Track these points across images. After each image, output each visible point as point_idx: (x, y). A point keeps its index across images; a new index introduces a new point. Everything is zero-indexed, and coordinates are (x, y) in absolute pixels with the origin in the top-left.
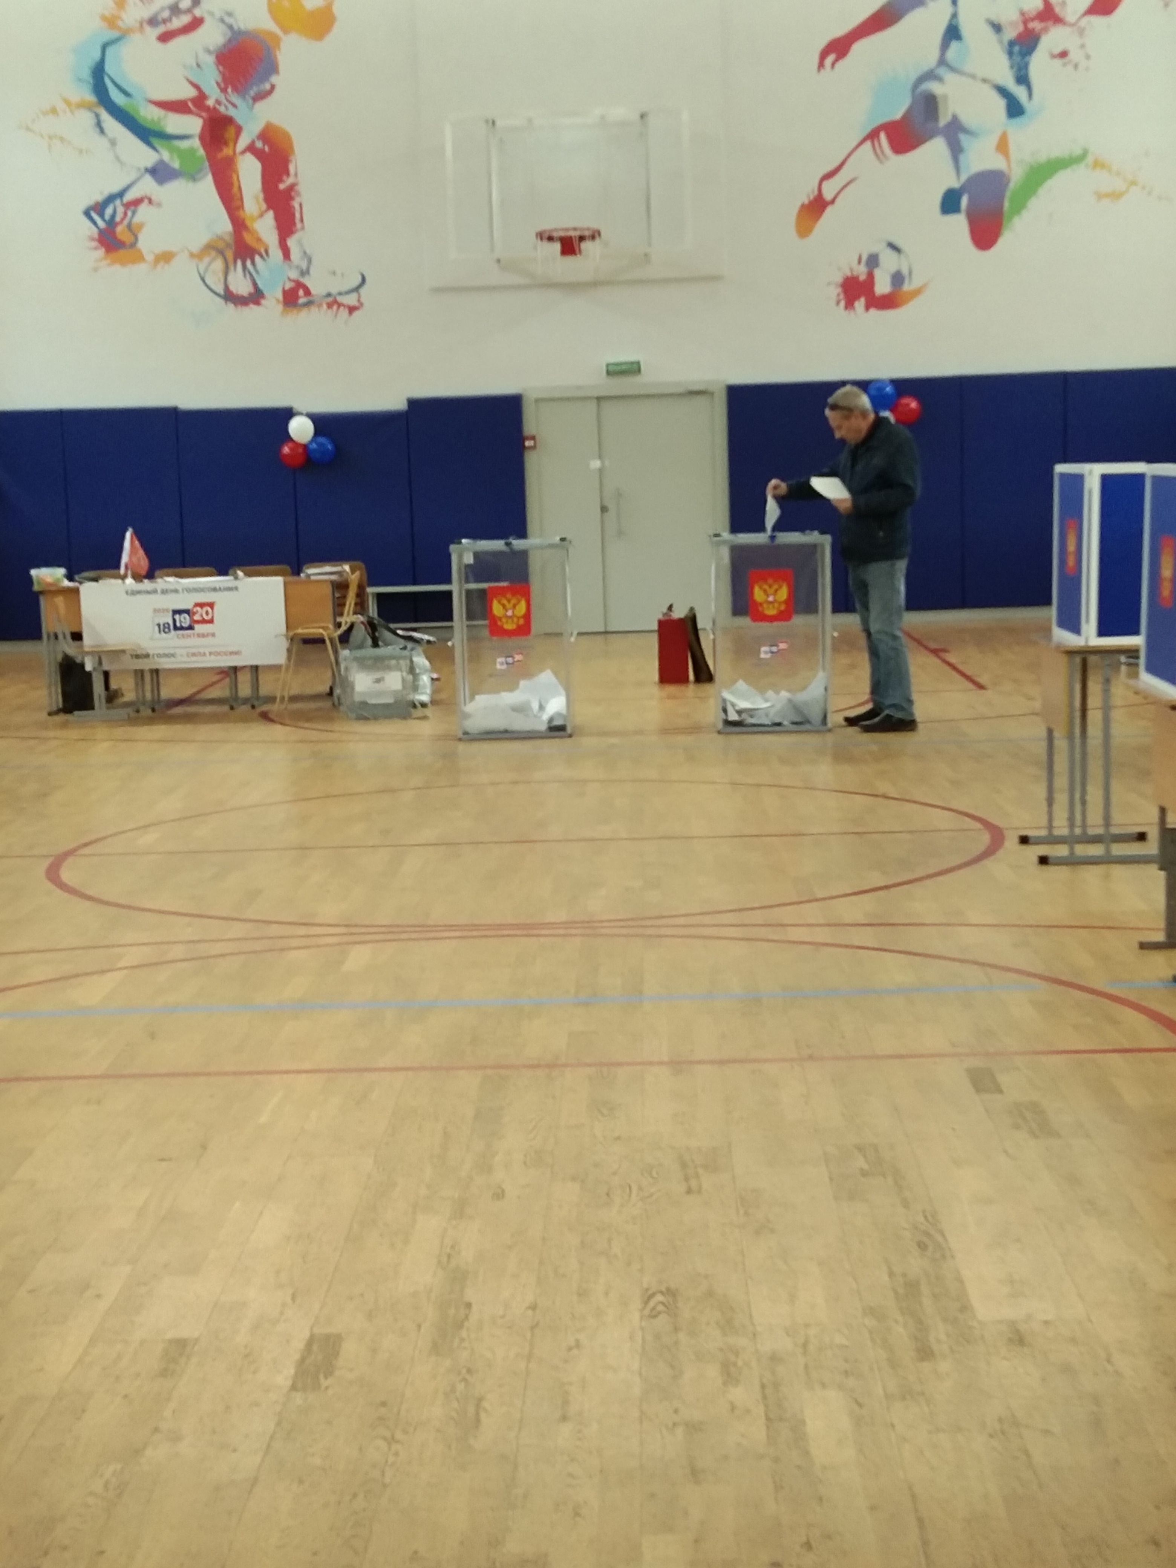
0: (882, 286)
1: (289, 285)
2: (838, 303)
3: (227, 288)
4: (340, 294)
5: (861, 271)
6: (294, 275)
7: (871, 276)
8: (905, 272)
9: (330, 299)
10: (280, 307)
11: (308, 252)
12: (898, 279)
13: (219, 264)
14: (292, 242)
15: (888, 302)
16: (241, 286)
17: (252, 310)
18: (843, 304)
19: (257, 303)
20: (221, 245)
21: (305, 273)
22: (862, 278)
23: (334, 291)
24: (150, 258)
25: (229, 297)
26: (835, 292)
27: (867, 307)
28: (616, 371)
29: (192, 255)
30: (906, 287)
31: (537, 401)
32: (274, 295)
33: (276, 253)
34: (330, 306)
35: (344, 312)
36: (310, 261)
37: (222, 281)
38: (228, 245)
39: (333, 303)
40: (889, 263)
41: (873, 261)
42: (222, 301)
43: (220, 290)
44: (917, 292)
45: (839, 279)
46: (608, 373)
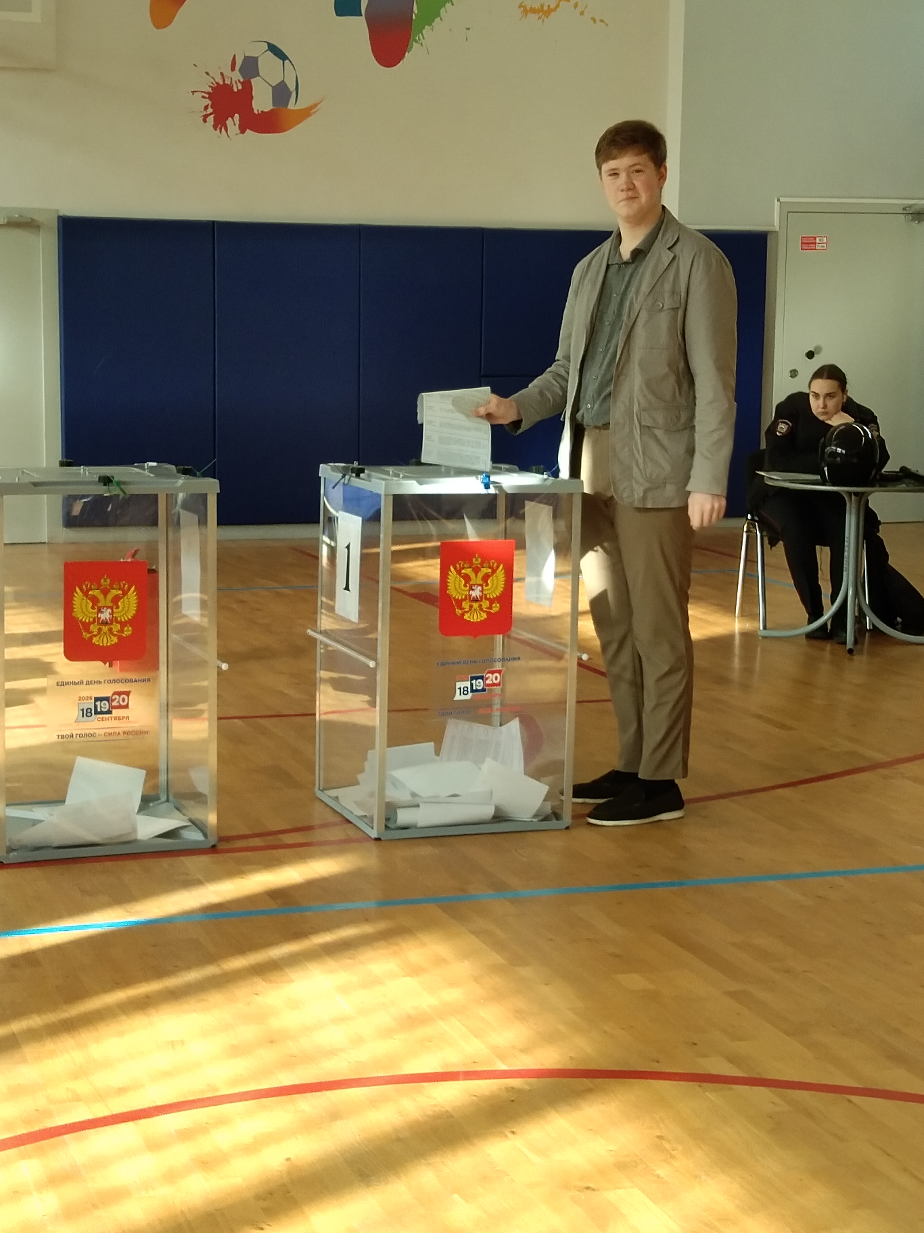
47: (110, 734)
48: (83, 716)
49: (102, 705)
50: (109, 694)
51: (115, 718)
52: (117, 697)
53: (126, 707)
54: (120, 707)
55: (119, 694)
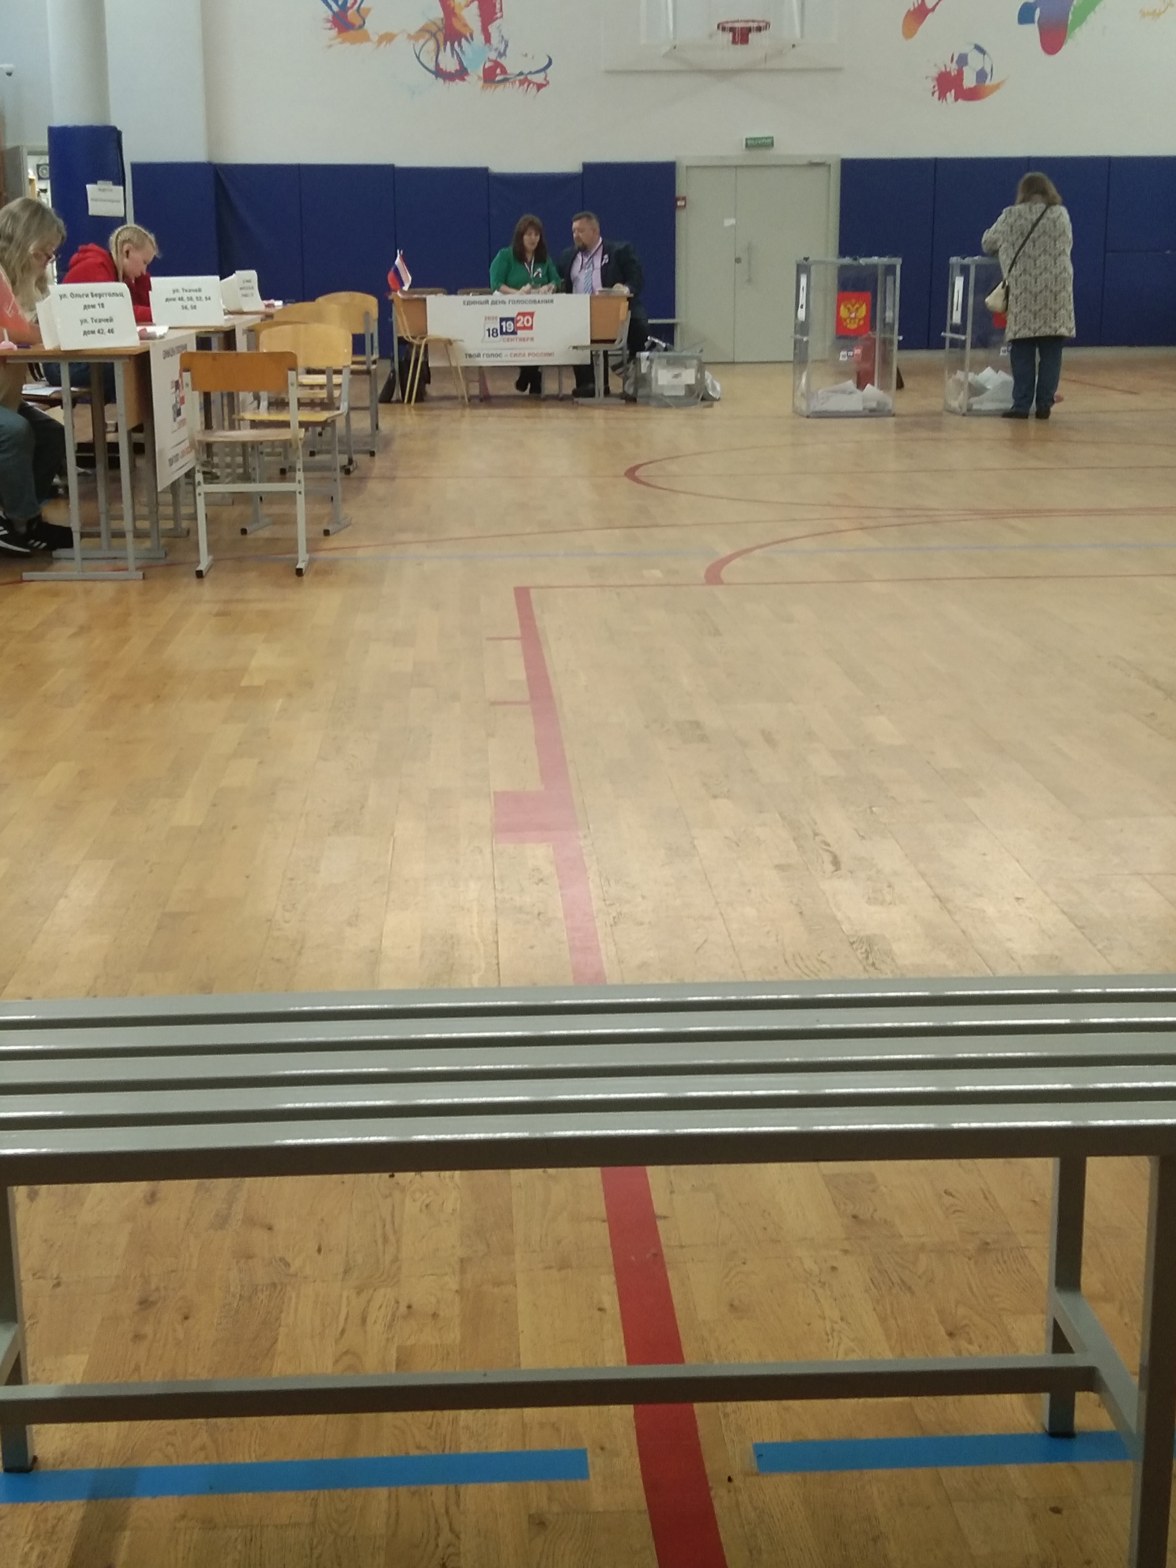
0: (969, 81)
1: (488, 65)
2: (933, 93)
3: (437, 64)
4: (530, 73)
5: (953, 68)
6: (493, 55)
7: (960, 73)
8: (988, 70)
9: (522, 77)
10: (481, 82)
11: (505, 37)
12: (981, 75)
13: (432, 45)
14: (492, 28)
15: (972, 95)
16: (449, 64)
17: (458, 85)
18: (937, 94)
19: (463, 79)
20: (434, 29)
21: (502, 54)
22: (954, 73)
23: (526, 72)
24: (375, 38)
25: (439, 73)
26: (931, 84)
27: (956, 99)
28: (754, 144)
29: (410, 37)
30: (988, 82)
31: (688, 168)
32: (476, 73)
33: (479, 37)
34: (522, 83)
35: (533, 89)
36: (506, 46)
37: (434, 59)
38: (439, 30)
39: (524, 80)
40: (975, 62)
41: (963, 60)
42: (433, 76)
43: (432, 66)
44: (997, 87)
45: (935, 73)
46: (747, 145)
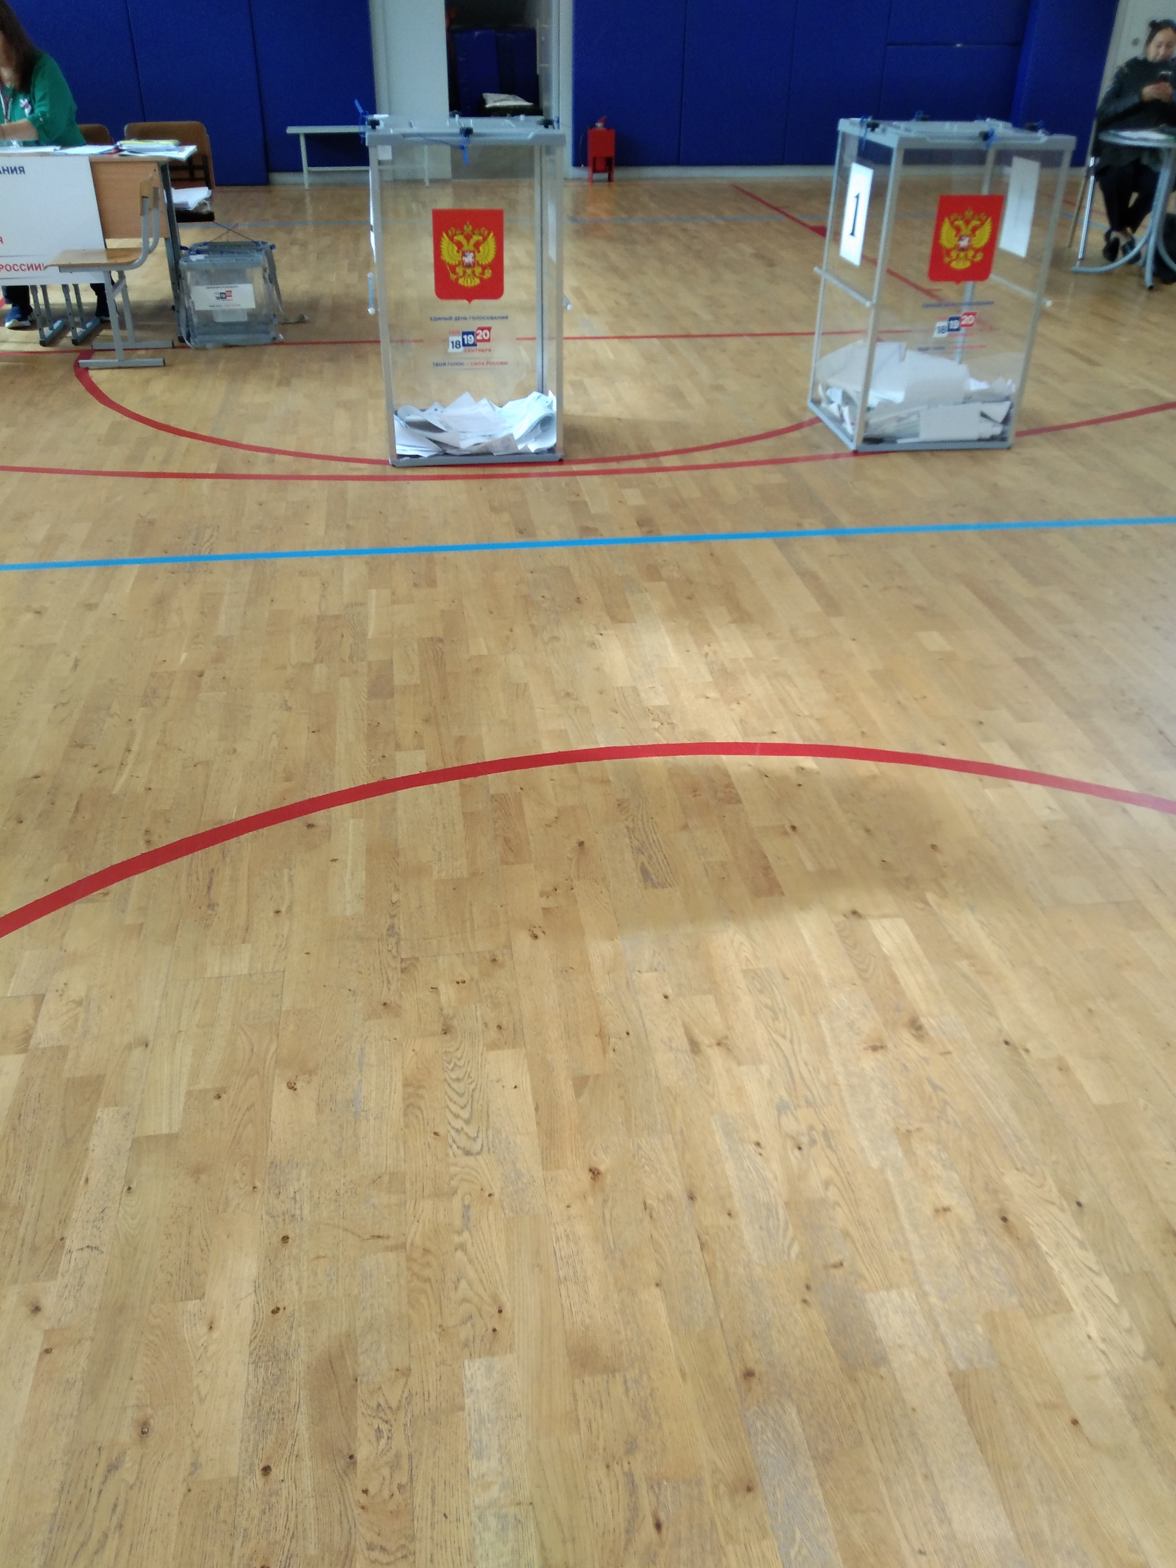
47: (476, 364)
48: (453, 347)
49: (469, 338)
50: (473, 329)
51: (480, 350)
52: (480, 331)
53: (489, 340)
54: (483, 340)
55: (482, 329)
